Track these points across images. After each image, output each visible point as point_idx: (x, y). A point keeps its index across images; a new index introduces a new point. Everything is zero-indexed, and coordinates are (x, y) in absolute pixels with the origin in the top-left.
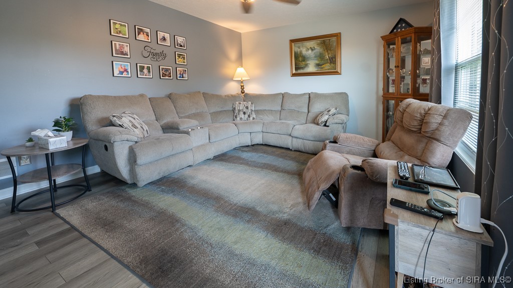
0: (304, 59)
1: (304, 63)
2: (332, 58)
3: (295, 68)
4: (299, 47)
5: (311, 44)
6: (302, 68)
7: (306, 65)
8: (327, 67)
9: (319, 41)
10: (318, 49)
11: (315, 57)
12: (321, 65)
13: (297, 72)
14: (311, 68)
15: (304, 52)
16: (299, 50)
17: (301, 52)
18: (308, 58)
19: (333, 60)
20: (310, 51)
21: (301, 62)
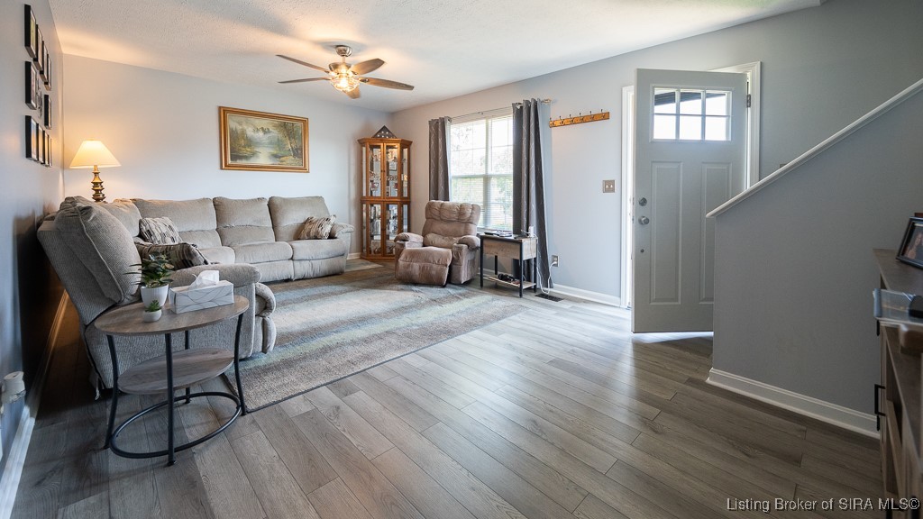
0: (250, 143)
1: (249, 149)
2: (296, 149)
3: (231, 155)
4: (240, 124)
5: (264, 123)
6: (246, 158)
7: (254, 154)
8: (290, 160)
9: (276, 122)
10: (275, 133)
11: (271, 143)
12: (280, 157)
13: (234, 163)
14: (263, 159)
15: (250, 132)
16: (239, 128)
17: (243, 132)
18: (257, 143)
19: (300, 153)
20: (261, 134)
21: (244, 147)
